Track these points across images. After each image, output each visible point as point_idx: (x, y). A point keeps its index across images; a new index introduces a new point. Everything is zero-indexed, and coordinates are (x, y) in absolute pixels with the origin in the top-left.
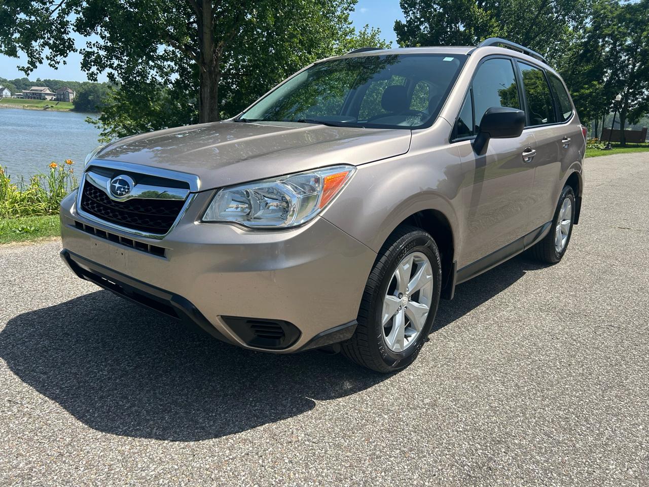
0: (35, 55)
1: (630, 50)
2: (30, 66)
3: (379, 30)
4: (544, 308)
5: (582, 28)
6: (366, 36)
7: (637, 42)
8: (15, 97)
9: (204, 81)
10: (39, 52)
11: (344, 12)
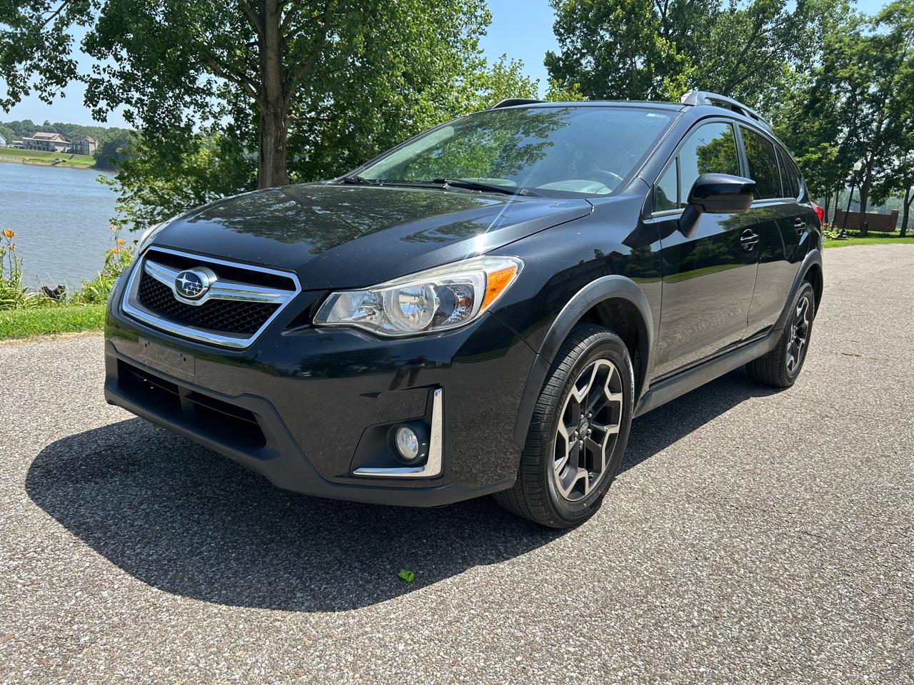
0: (18, 83)
1: (875, 101)
2: (11, 98)
3: (522, 63)
4: (695, 495)
5: (808, 68)
6: (503, 70)
7: (886, 90)
8: (13, 146)
9: (266, 126)
10: (24, 78)
11: (472, 36)
